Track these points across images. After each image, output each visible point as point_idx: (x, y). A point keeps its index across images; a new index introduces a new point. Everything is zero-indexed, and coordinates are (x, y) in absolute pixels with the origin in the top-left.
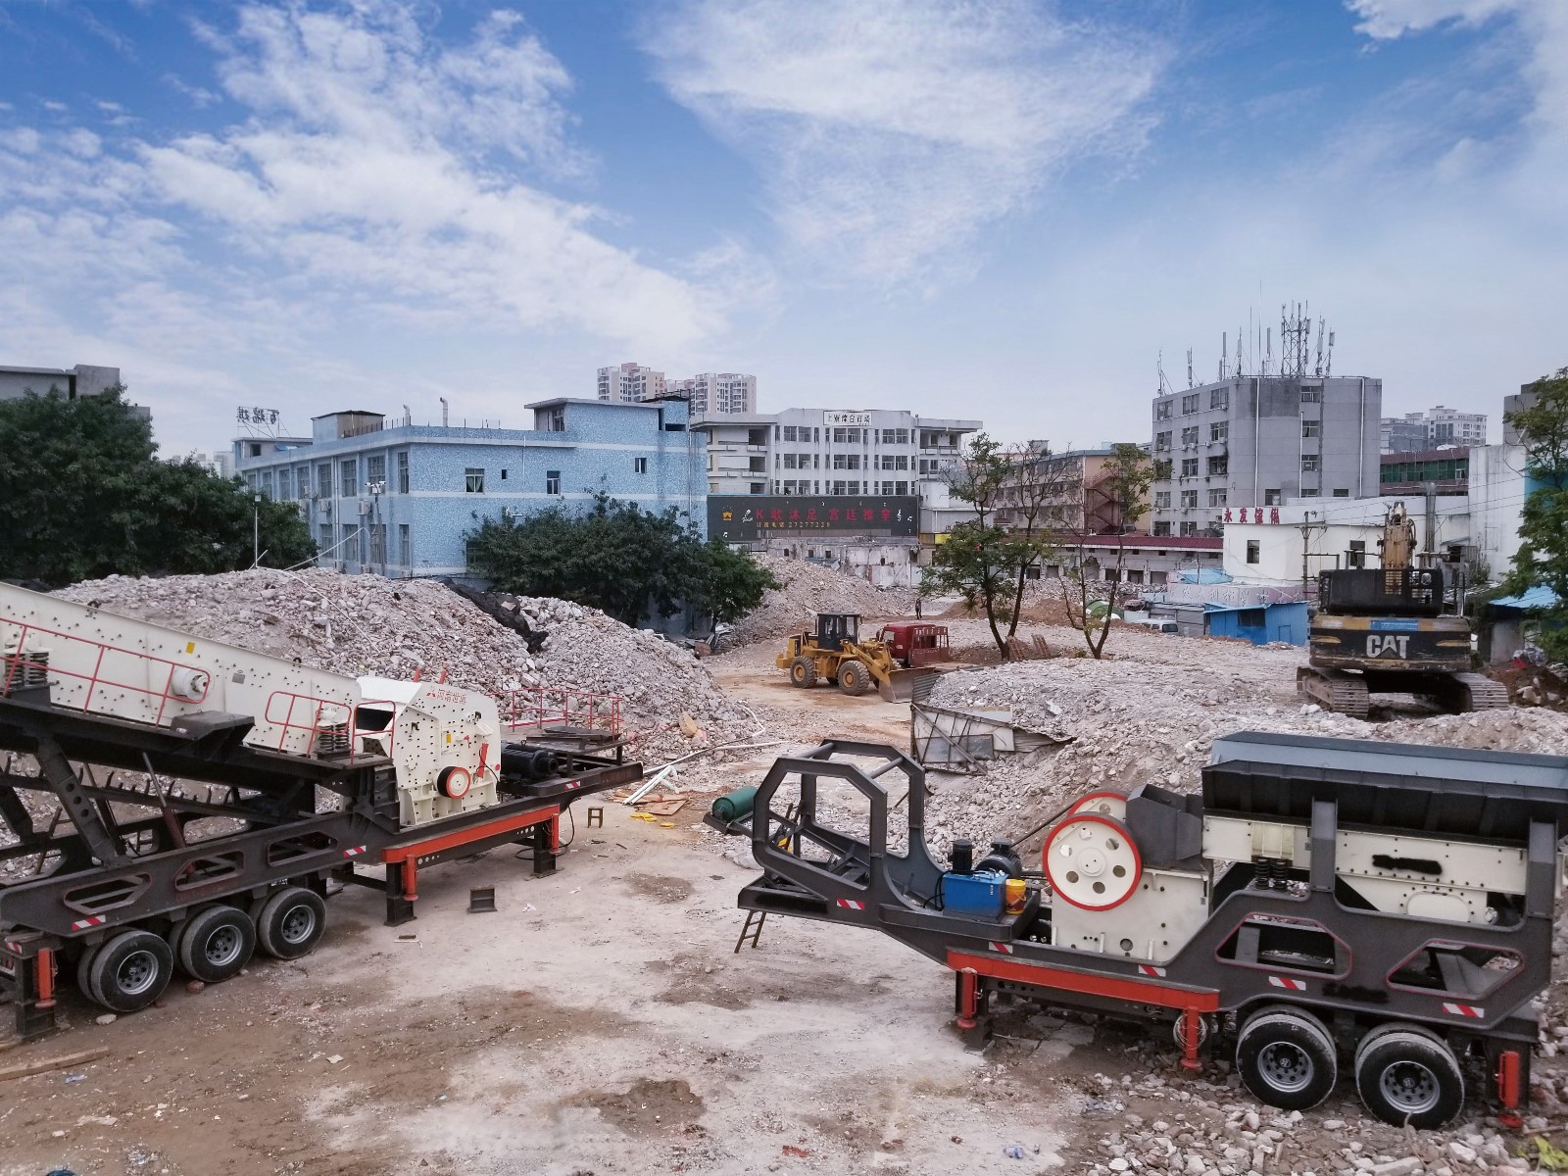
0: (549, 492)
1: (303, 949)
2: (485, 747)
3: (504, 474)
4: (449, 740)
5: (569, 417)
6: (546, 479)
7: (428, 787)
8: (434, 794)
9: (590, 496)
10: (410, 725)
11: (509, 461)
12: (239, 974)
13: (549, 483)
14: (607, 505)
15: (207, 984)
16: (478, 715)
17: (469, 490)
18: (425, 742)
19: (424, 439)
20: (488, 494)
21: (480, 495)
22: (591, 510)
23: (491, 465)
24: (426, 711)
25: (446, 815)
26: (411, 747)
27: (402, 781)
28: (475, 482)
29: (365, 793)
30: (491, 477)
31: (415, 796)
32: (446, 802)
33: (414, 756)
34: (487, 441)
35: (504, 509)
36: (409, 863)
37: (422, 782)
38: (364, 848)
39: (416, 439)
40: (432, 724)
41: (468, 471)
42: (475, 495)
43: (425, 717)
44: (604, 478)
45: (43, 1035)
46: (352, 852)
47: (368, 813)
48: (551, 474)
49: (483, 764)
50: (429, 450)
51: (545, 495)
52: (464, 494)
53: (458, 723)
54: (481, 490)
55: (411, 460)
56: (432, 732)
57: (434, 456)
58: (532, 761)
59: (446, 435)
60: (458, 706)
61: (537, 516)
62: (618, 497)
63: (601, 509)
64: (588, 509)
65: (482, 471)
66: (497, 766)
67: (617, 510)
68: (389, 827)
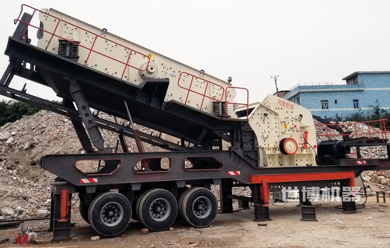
0: (355, 108)
1: (205, 223)
2: (306, 133)
3: (336, 102)
4: (286, 127)
5: (360, 79)
6: (353, 103)
7: (275, 149)
8: (278, 152)
9: (372, 108)
10: (263, 114)
11: (337, 97)
12: (169, 230)
13: (354, 104)
14: (380, 111)
15: (150, 231)
16: (301, 116)
17: (323, 108)
18: (273, 125)
19: (305, 90)
20: (330, 109)
21: (327, 110)
22: (373, 114)
23: (331, 98)
24: (272, 108)
25: (286, 165)
26: (264, 127)
27: (261, 143)
28: (325, 104)
29: (237, 141)
30: (331, 103)
31: (268, 152)
32: (285, 157)
33: (267, 132)
34: (328, 90)
35: (337, 115)
36: (264, 184)
37: (272, 146)
38: (239, 172)
39: (302, 91)
40: (275, 117)
41: (322, 101)
42: (325, 110)
43: (272, 112)
44: (377, 101)
45: (63, 240)
46: (232, 173)
47: (240, 152)
48: (354, 101)
49: (306, 143)
50: (307, 94)
51: (353, 109)
52: (321, 110)
53: (290, 118)
54: (327, 108)
55: (301, 98)
56: (276, 121)
57: (309, 96)
58: (335, 146)
59: (313, 88)
60: (290, 110)
61: (351, 117)
62: (384, 108)
63: (377, 113)
64: (372, 113)
65: (327, 101)
66: (315, 146)
67: (384, 113)
68: (253, 164)
